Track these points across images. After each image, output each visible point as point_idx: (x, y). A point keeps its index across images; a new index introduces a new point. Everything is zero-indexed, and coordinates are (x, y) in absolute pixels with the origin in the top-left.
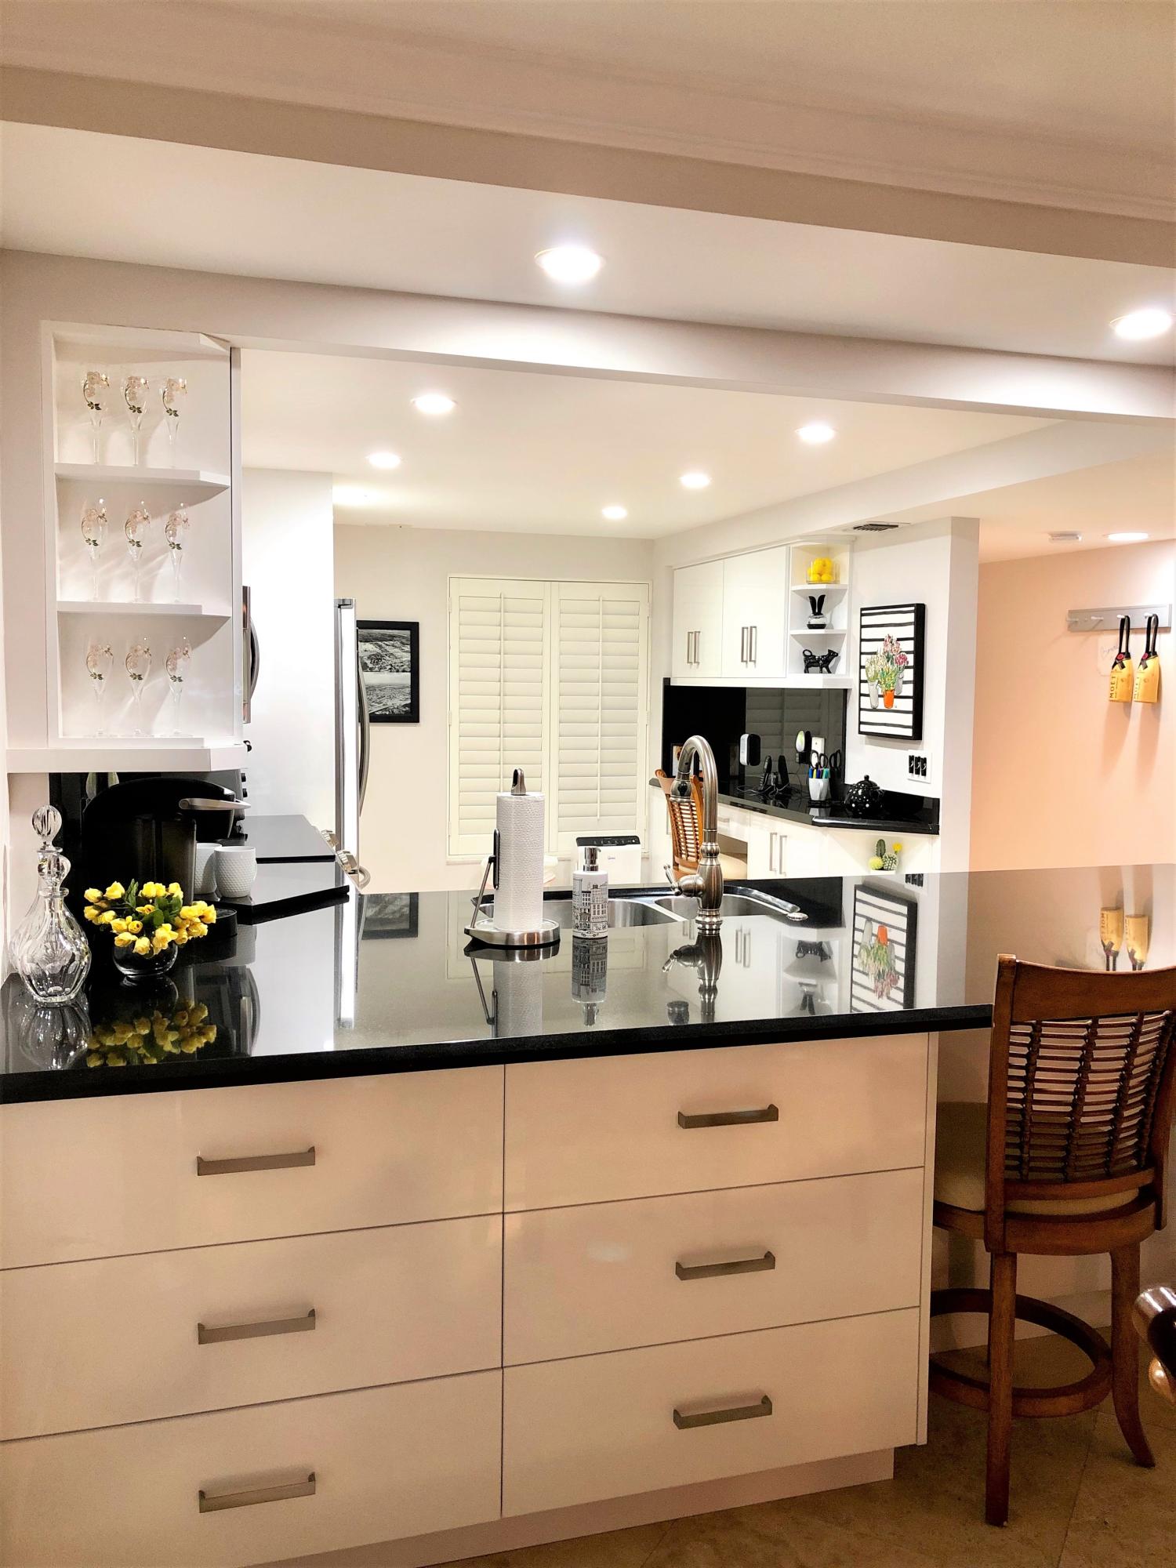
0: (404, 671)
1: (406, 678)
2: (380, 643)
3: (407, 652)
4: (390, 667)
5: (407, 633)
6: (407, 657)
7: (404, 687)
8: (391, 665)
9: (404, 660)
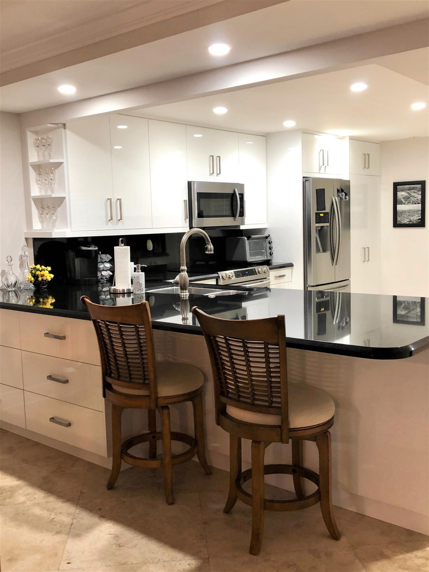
0: (418, 203)
1: (419, 207)
2: (408, 191)
3: (420, 194)
4: (412, 202)
5: (419, 186)
6: (420, 197)
7: (418, 211)
8: (413, 201)
9: (418, 198)
